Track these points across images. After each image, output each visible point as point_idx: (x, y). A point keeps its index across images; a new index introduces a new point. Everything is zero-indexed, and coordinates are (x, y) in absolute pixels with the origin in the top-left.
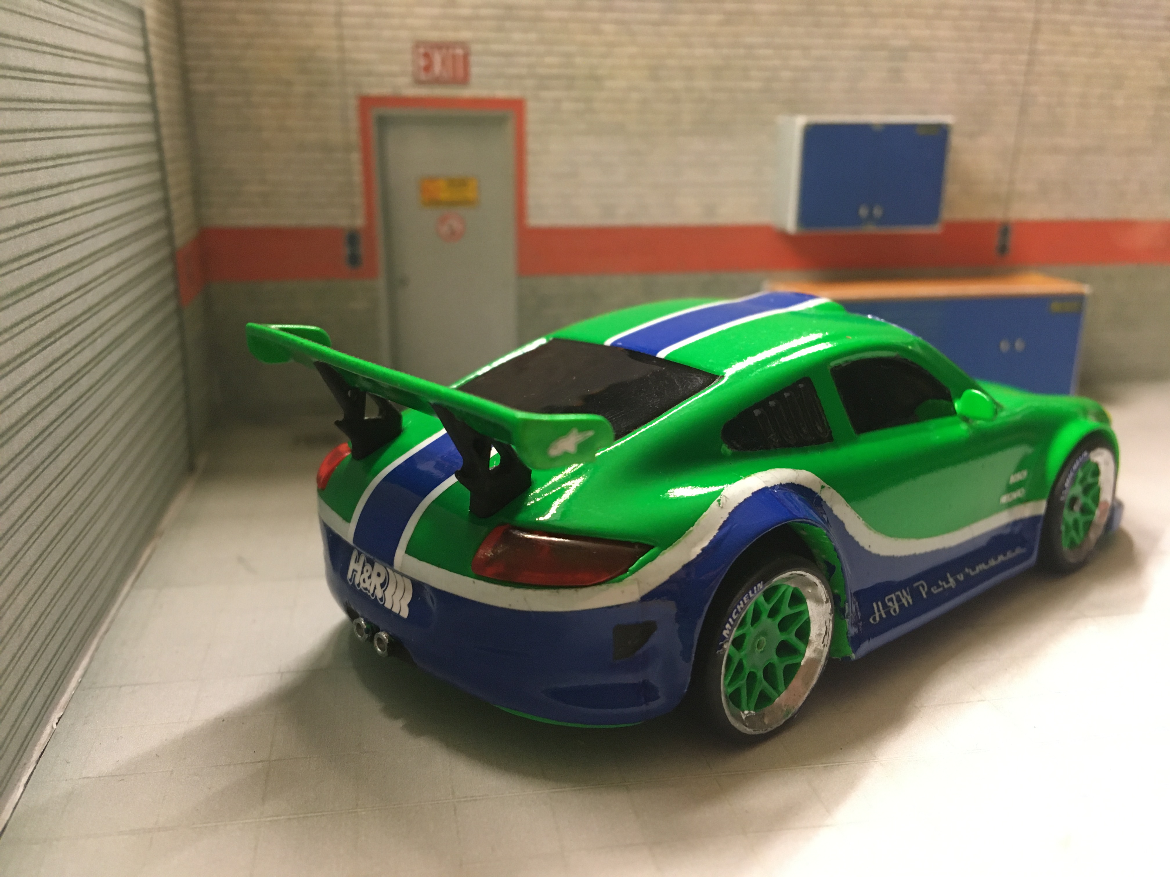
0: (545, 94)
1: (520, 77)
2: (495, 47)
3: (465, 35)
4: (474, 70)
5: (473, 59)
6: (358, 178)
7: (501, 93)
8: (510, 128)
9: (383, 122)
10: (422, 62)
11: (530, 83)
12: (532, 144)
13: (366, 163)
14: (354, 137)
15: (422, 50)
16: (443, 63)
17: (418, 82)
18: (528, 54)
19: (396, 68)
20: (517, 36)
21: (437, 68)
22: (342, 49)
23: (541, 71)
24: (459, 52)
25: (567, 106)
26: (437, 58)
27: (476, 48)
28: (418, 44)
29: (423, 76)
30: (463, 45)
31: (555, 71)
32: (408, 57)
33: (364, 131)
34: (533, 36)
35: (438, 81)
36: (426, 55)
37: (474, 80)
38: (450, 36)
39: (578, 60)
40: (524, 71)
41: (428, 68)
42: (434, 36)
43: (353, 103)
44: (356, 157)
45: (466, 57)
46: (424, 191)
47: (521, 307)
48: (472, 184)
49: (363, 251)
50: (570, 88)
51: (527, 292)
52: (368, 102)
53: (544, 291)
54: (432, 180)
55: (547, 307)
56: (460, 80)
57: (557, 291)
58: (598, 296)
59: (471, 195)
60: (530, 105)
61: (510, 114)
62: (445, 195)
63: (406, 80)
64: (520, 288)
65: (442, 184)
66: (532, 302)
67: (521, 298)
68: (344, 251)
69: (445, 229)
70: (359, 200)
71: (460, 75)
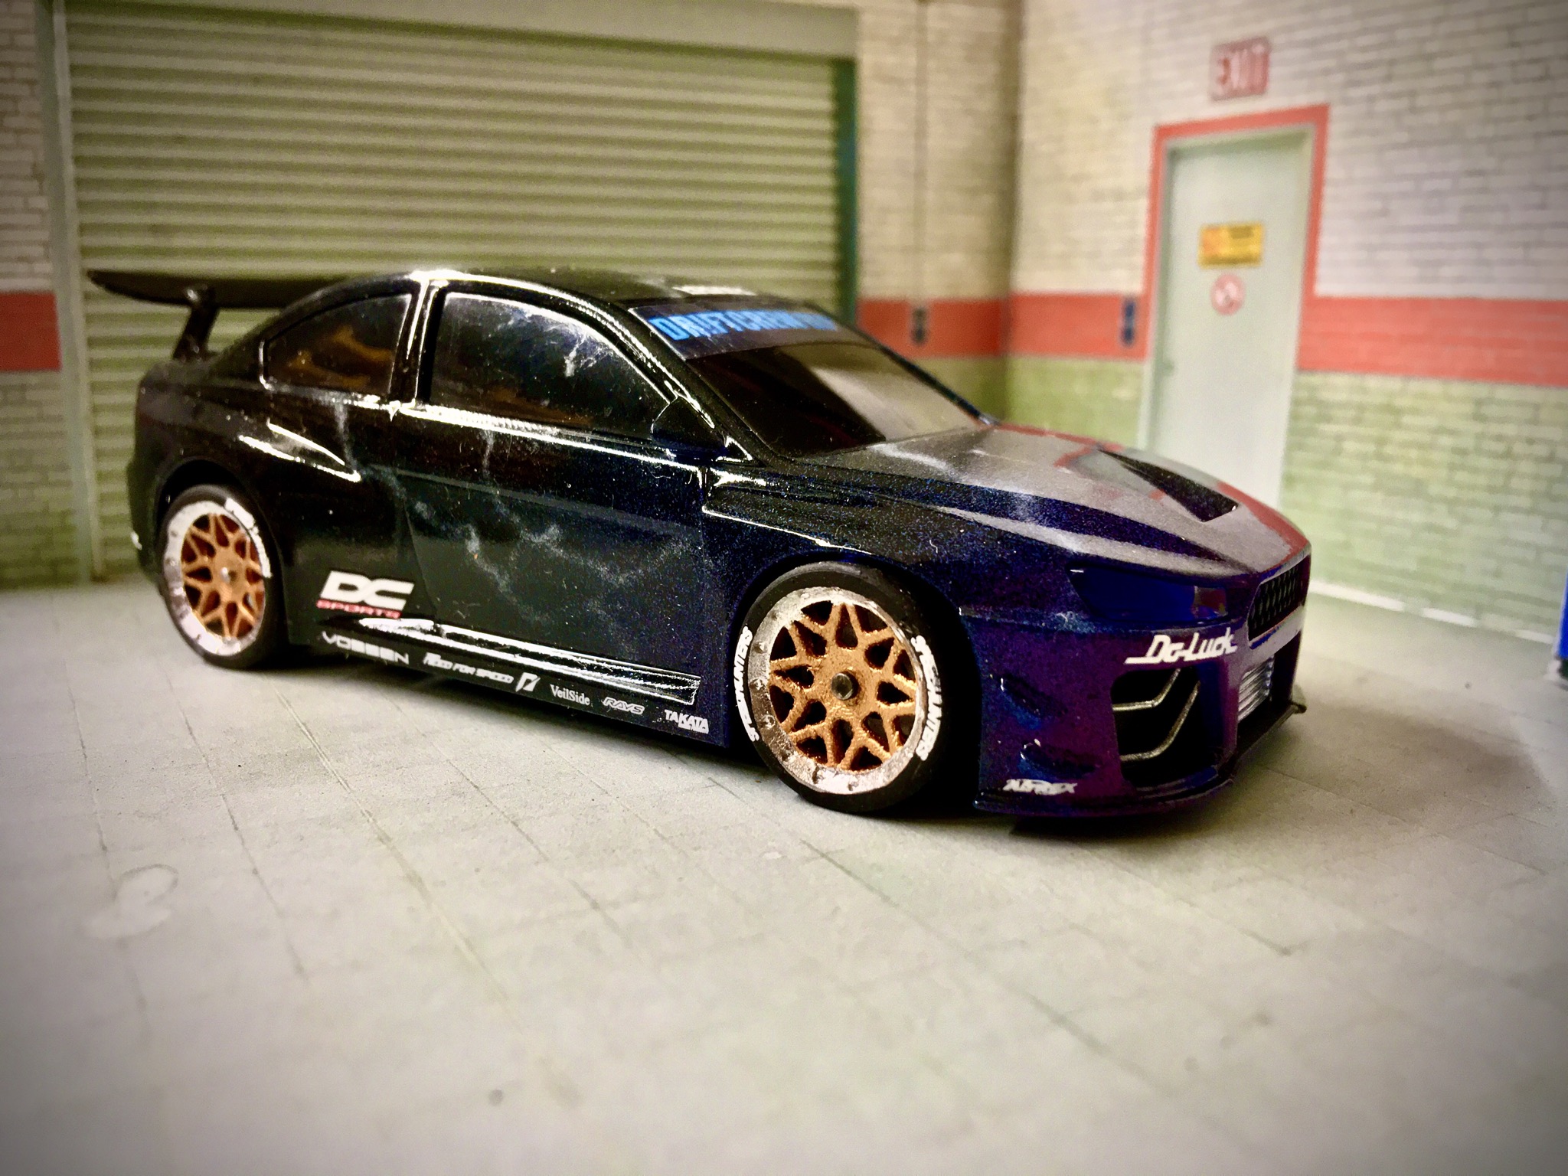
0: (1355, 93)
1: (1327, 72)
2: (1299, 35)
3: (1266, 26)
4: (1274, 71)
5: (1274, 57)
6: (1142, 230)
7: (1302, 100)
8: (1308, 149)
9: (1174, 155)
10: (1220, 71)
11: (1340, 78)
12: (1332, 170)
13: (1153, 210)
14: (1145, 179)
15: (1222, 55)
16: (1241, 69)
17: (1216, 99)
18: (1339, 37)
19: (1193, 85)
20: (1326, 13)
21: (1234, 77)
23: (1355, 58)
24: (1259, 49)
25: (1382, 106)
26: (1235, 63)
27: (1278, 40)
28: (1219, 48)
29: (1219, 90)
30: (1263, 40)
32: (1205, 68)
33: (1155, 170)
34: (1346, 10)
35: (1235, 94)
36: (1226, 63)
37: (1273, 86)
38: (1251, 30)
40: (1331, 62)
41: (1224, 80)
42: (1236, 34)
43: (1149, 135)
44: (1143, 204)
45: (1266, 55)
46: (1205, 245)
47: (1294, 417)
48: (1255, 231)
49: (1137, 324)
50: (1389, 78)
51: (1304, 394)
52: (1164, 132)
53: (1326, 395)
54: (1213, 229)
55: (1328, 420)
56: (1258, 89)
57: (1341, 396)
58: (1398, 412)
59: (1253, 248)
60: (1336, 112)
61: (1310, 128)
62: (1226, 250)
63: (1202, 98)
64: (1296, 386)
65: (1225, 234)
66: (1309, 410)
67: (1296, 402)
68: (1120, 323)
69: (1220, 298)
70: (1140, 259)
71: (1258, 80)
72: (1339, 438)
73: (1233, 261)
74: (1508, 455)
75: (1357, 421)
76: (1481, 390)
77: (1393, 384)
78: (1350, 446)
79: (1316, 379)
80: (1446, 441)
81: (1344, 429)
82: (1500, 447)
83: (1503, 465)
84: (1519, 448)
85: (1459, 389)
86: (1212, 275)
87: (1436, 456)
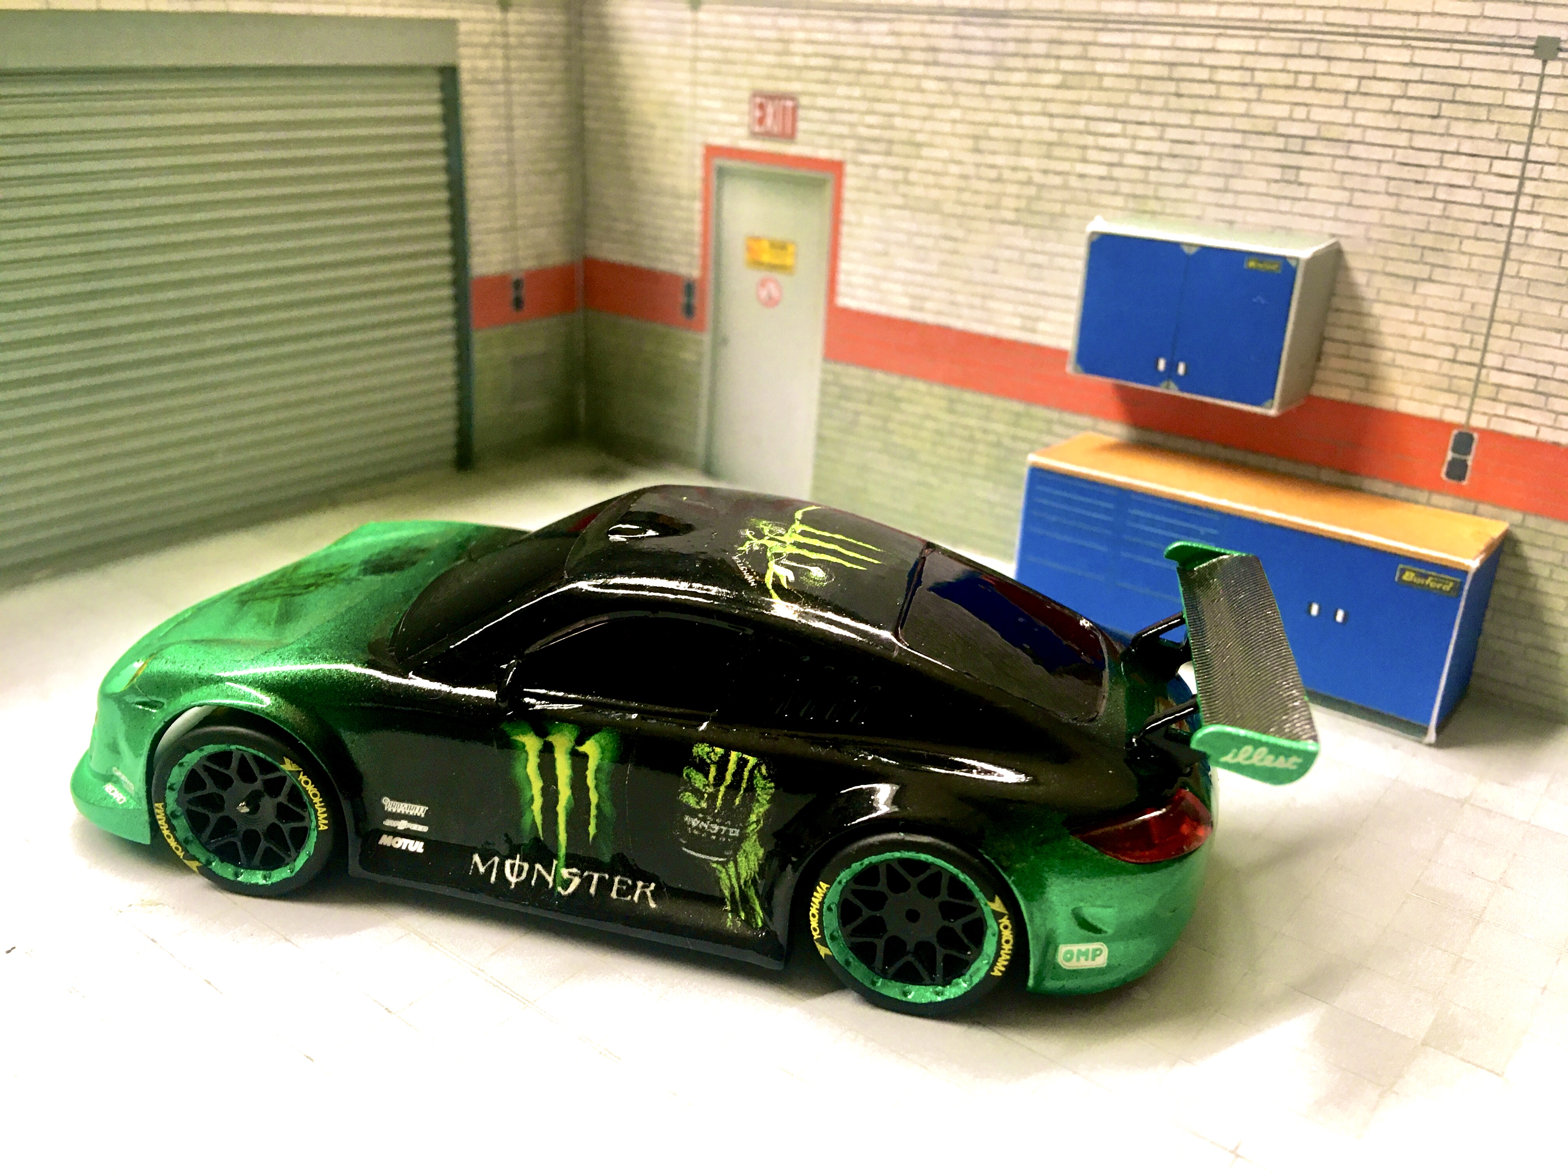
0: (864, 158)
1: (842, 136)
2: (821, 102)
3: (795, 87)
4: (802, 125)
5: (801, 113)
6: (697, 228)
7: (823, 154)
8: (828, 192)
9: (722, 173)
10: (758, 113)
11: (850, 144)
12: (848, 214)
13: (705, 213)
14: (698, 186)
15: (758, 100)
16: (775, 116)
17: (754, 135)
18: (850, 111)
19: (734, 118)
20: (842, 90)
21: (769, 121)
22: (694, 96)
23: (863, 131)
24: (789, 104)
25: (883, 173)
26: (770, 110)
27: (804, 101)
28: (756, 94)
29: (757, 129)
30: (792, 97)
31: (876, 133)
32: (745, 107)
33: (706, 180)
34: (857, 92)
35: (768, 135)
36: (762, 107)
37: (800, 136)
38: (783, 87)
39: (898, 121)
40: (845, 130)
41: (761, 121)
42: (770, 86)
43: (700, 151)
44: (698, 205)
45: (795, 109)
46: (749, 249)
47: (823, 393)
48: (791, 249)
49: (696, 302)
50: (888, 153)
51: (830, 377)
52: (712, 152)
53: (846, 381)
54: (757, 239)
55: (848, 398)
56: (790, 136)
57: (858, 383)
58: (898, 400)
59: (789, 261)
60: (849, 169)
61: (829, 176)
62: (766, 258)
63: (743, 131)
64: (824, 371)
65: (765, 245)
66: (834, 390)
67: (824, 383)
68: (682, 299)
69: (764, 293)
70: (697, 251)
71: (788, 130)
72: (857, 413)
73: (773, 267)
74: (972, 439)
75: (869, 402)
76: (954, 392)
77: (894, 380)
78: (865, 420)
79: (838, 368)
80: (929, 424)
81: (862, 407)
82: (966, 433)
83: (969, 446)
84: (978, 435)
85: (938, 390)
86: (758, 275)
87: (925, 434)
